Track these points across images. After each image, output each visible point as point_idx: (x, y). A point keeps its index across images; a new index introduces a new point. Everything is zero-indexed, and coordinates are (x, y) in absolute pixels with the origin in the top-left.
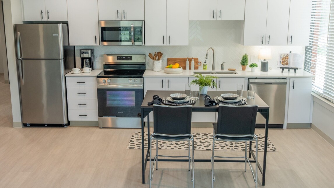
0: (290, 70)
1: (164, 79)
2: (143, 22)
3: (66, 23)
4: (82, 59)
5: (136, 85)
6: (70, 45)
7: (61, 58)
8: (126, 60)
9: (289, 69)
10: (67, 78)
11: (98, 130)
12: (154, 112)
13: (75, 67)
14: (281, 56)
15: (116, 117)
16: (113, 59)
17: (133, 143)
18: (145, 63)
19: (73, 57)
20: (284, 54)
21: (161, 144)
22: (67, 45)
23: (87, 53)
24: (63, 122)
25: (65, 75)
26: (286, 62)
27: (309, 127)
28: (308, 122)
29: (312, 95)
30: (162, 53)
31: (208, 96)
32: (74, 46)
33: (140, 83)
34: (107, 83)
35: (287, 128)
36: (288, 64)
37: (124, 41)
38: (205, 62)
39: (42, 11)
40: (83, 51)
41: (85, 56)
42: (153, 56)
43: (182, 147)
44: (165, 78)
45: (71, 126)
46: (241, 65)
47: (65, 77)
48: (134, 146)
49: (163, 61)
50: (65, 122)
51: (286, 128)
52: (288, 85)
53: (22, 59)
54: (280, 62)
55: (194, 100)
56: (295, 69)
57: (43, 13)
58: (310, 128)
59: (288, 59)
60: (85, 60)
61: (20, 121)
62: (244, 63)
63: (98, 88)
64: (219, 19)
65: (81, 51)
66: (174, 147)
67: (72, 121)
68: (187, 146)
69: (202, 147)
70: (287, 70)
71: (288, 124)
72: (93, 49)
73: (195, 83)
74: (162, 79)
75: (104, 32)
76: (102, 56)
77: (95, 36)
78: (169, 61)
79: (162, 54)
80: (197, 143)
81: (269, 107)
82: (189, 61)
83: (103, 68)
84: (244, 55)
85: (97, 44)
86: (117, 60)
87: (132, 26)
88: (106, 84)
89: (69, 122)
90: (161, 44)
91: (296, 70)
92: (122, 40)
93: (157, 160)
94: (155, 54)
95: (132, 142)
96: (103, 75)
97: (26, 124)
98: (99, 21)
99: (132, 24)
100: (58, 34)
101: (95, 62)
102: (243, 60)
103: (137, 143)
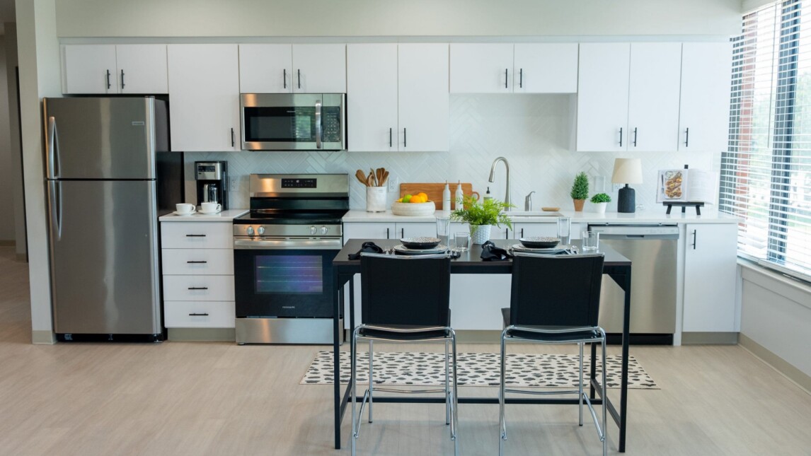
0: (687, 208)
1: (392, 227)
2: (344, 95)
3: (163, 98)
4: (201, 184)
5: (325, 242)
6: (172, 150)
7: (149, 177)
8: (304, 187)
9: (684, 205)
10: (162, 225)
11: (234, 348)
12: (362, 275)
13: (183, 201)
14: (664, 177)
15: (279, 317)
16: (275, 185)
17: (317, 373)
18: (347, 193)
19: (179, 182)
20: (671, 172)
21: (382, 373)
22: (165, 149)
23: (213, 169)
24: (152, 331)
25: (158, 219)
26: (675, 190)
27: (734, 342)
28: (731, 330)
29: (738, 264)
30: (386, 170)
31: (491, 243)
32: (182, 153)
33: (336, 237)
34: (259, 236)
35: (682, 345)
36: (680, 193)
37: (300, 140)
38: (488, 192)
39: (108, 71)
40: (202, 164)
41: (209, 176)
42: (367, 177)
43: (431, 379)
44: (393, 225)
45: (170, 341)
46: (572, 200)
47: (159, 223)
48: (319, 377)
49: (390, 190)
50: (157, 330)
51: (680, 344)
52: (680, 242)
53: (59, 179)
54: (663, 189)
55: (457, 251)
56: (698, 205)
57: (110, 76)
58: (736, 344)
59: (682, 183)
60: (206, 186)
61: (50, 328)
62: (578, 192)
63: (237, 248)
64: (518, 90)
65: (198, 165)
66: (413, 380)
67: (172, 329)
68: (443, 378)
69: (478, 379)
70: (680, 208)
71: (684, 335)
72: (227, 162)
73: (461, 218)
74: (386, 226)
75: (252, 119)
76: (247, 178)
77: (232, 129)
78: (405, 190)
79: (387, 173)
80: (468, 372)
81: (630, 263)
82: (450, 189)
83: (249, 207)
84: (579, 175)
85: (235, 148)
86: (283, 186)
87: (318, 106)
88: (256, 239)
89: (165, 330)
90: (386, 148)
91: (701, 208)
92: (298, 137)
93: (371, 400)
94: (371, 173)
95: (313, 371)
96: (248, 217)
97: (63, 335)
98: (240, 94)
99: (318, 102)
100: (145, 121)
101: (229, 193)
102: (577, 186)
103: (327, 372)
